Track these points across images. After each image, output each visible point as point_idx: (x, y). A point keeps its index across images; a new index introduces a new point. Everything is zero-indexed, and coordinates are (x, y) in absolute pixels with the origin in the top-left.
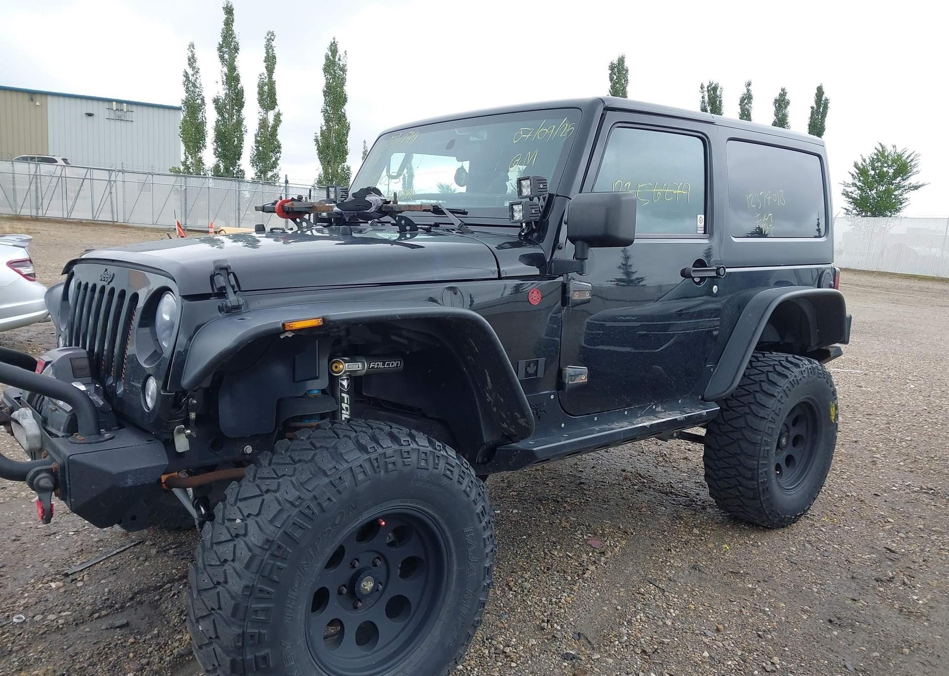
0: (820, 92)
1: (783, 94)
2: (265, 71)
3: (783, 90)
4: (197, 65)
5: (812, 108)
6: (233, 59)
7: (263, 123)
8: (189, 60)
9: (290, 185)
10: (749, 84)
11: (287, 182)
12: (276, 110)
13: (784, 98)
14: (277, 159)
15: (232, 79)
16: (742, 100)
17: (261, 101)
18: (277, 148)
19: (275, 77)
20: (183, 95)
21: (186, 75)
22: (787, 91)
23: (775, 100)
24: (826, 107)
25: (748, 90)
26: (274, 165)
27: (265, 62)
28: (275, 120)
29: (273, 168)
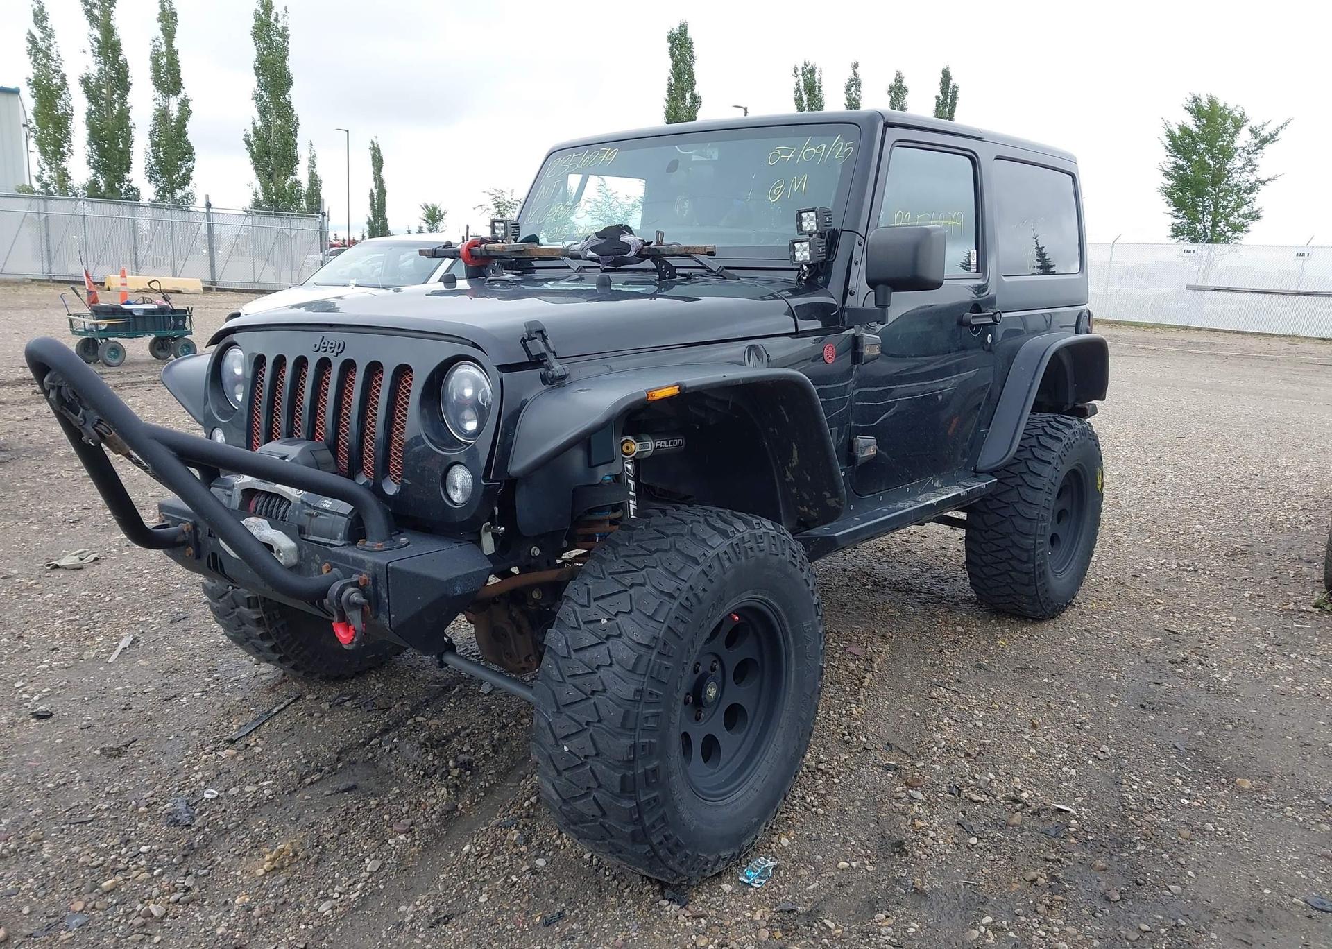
0: (946, 77)
1: (899, 78)
2: (161, 35)
3: (899, 74)
4: (51, 23)
5: (937, 98)
6: (108, 15)
7: (162, 116)
8: (35, 15)
9: (214, 211)
10: (856, 66)
11: (209, 206)
12: (181, 96)
13: (901, 85)
14: (190, 170)
15: (108, 47)
16: (848, 88)
17: (158, 82)
18: (187, 153)
19: (176, 44)
20: (29, 71)
21: (32, 39)
22: (903, 75)
23: (891, 87)
24: (954, 98)
25: (855, 74)
26: (186, 180)
27: (159, 20)
28: (181, 110)
29: (185, 184)
